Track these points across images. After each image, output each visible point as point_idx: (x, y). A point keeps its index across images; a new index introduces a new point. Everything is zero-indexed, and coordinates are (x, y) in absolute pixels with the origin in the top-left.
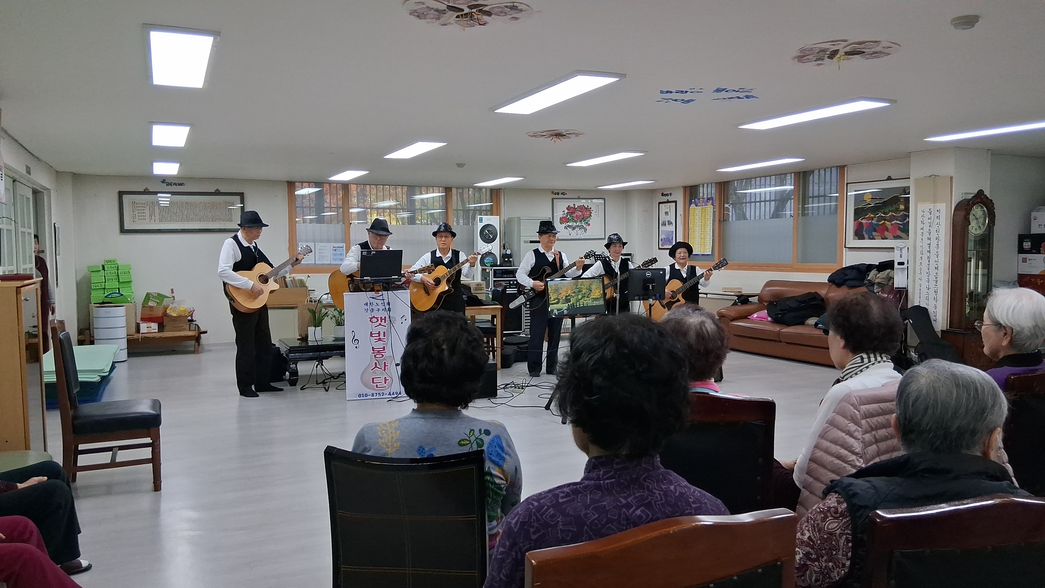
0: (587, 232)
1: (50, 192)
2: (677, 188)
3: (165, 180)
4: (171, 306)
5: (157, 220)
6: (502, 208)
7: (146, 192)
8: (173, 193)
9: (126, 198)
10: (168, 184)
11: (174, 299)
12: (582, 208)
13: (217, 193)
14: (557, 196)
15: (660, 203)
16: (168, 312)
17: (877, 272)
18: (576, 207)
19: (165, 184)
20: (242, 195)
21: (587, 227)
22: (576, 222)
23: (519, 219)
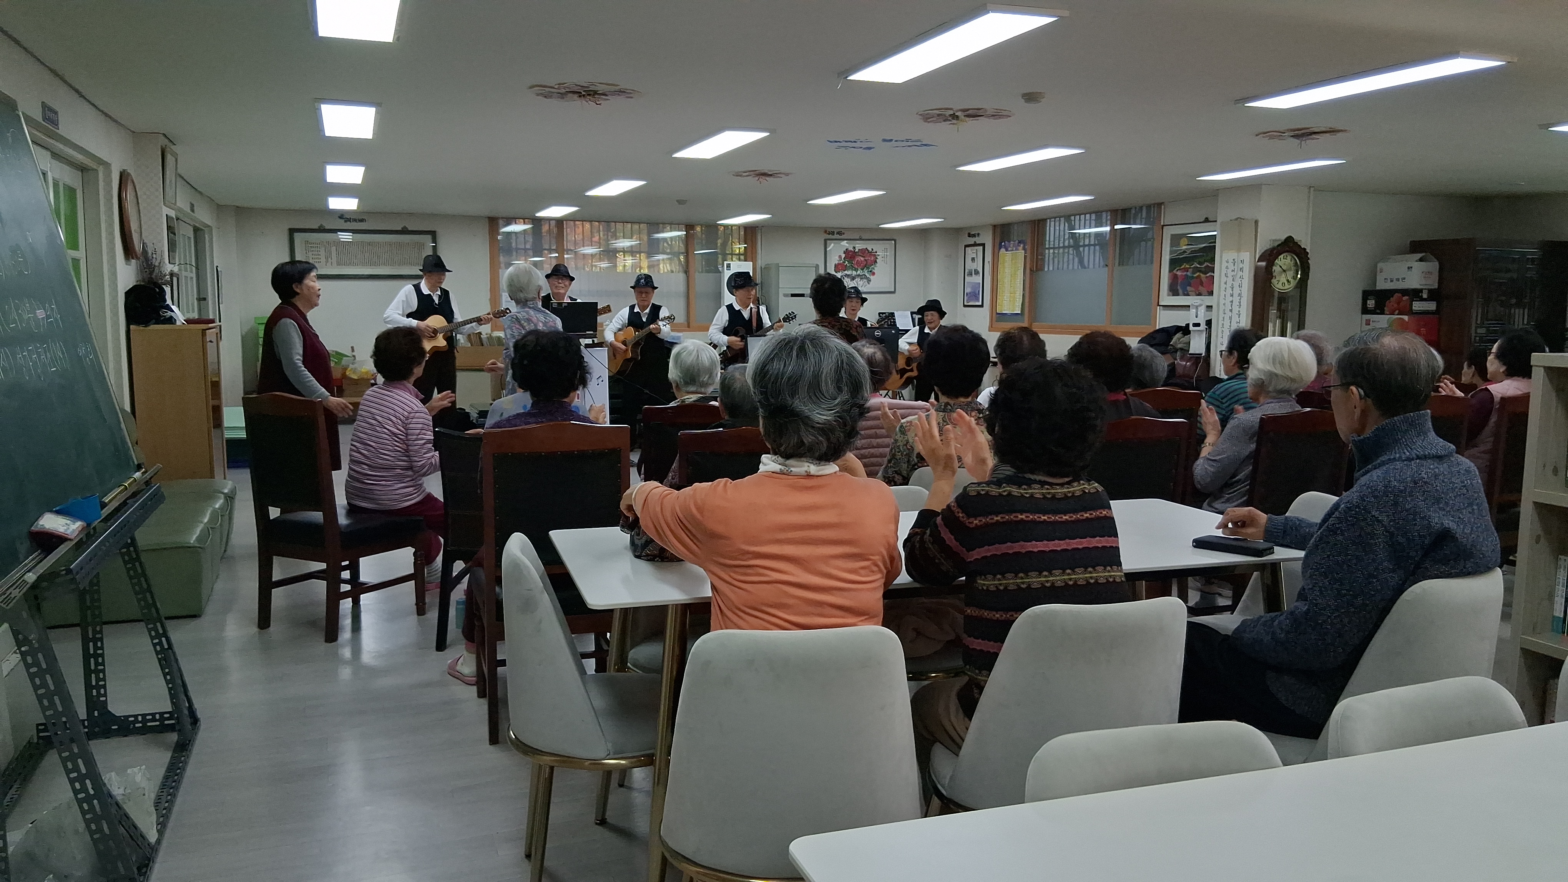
0: (871, 283)
1: (212, 230)
2: (983, 227)
3: (342, 215)
4: (351, 366)
5: (335, 264)
6: (759, 251)
7: (321, 230)
8: (354, 231)
9: (298, 236)
10: (348, 220)
11: (355, 359)
12: (864, 252)
13: (404, 231)
14: (830, 236)
15: (966, 246)
16: (347, 373)
17: (1182, 335)
18: (857, 250)
19: (343, 221)
20: (433, 234)
21: (872, 277)
22: (856, 270)
23: (778, 266)
